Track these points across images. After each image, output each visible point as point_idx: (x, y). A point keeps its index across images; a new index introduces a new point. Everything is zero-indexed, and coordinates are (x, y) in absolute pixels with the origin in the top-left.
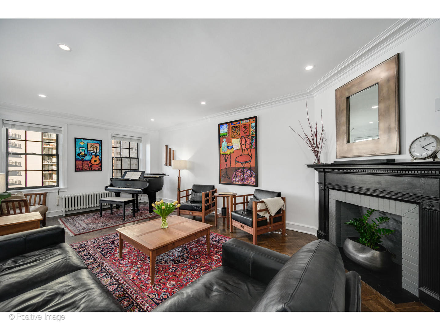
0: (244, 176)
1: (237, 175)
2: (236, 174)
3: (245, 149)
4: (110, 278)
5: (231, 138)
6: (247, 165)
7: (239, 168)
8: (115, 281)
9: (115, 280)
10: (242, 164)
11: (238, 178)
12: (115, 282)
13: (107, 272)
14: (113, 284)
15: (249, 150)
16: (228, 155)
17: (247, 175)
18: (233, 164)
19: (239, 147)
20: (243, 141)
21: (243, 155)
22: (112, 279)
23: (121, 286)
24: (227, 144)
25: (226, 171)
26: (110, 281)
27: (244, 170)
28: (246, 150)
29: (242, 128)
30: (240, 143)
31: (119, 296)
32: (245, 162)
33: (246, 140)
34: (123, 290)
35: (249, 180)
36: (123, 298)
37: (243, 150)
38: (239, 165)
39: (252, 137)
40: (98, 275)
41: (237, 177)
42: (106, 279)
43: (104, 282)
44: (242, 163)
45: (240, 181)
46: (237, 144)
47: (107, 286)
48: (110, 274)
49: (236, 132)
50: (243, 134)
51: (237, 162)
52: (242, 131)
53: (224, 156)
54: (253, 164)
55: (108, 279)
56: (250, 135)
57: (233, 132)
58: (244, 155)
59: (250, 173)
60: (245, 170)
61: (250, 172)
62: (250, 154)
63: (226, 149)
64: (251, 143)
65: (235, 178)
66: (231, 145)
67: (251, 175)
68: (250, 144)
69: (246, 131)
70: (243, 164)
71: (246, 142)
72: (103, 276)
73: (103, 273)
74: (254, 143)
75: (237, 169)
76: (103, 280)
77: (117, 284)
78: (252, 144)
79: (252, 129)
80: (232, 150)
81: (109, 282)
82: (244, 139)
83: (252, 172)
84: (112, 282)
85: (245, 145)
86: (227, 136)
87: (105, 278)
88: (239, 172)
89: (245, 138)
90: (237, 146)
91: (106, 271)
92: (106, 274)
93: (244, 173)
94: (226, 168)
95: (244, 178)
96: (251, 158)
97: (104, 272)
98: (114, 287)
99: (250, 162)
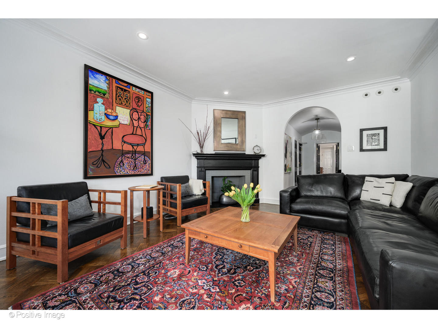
0: (135, 163)
1: (125, 162)
2: (122, 160)
3: (137, 127)
4: (318, 284)
5: (115, 104)
6: (140, 149)
7: (128, 152)
8: (317, 277)
9: (315, 276)
10: (132, 146)
11: (126, 165)
12: (317, 275)
13: (313, 293)
14: (322, 275)
15: (143, 129)
16: (107, 129)
17: (140, 161)
18: (117, 145)
19: (128, 121)
20: (135, 116)
21: (134, 134)
22: (317, 281)
23: (317, 268)
24: (106, 109)
25: (102, 155)
26: (320, 280)
27: (135, 155)
28: (139, 129)
29: (134, 98)
30: (130, 117)
31: (326, 264)
32: (138, 144)
33: (139, 115)
34: (319, 265)
35: (142, 168)
36: (324, 260)
37: (135, 128)
38: (130, 148)
39: (147, 115)
40: (326, 300)
41: (123, 164)
42: (322, 286)
43: (327, 284)
44: (132, 144)
45: (130, 170)
46: (125, 116)
47: (327, 278)
48: (314, 288)
49: (124, 98)
50: (135, 106)
51: (125, 142)
52: (134, 101)
53: (99, 128)
54: (147, 148)
55: (320, 284)
56: (145, 111)
57: (118, 95)
58: (136, 134)
59: (144, 160)
60: (137, 155)
61: (144, 158)
62: (144, 135)
63: (103, 117)
64: (146, 121)
65: (121, 167)
66: (114, 114)
67: (145, 162)
68: (144, 122)
69: (140, 104)
70: (135, 147)
71: (139, 118)
72: (322, 292)
73: (319, 297)
74: (149, 123)
75: (123, 153)
76: (326, 287)
77: (318, 272)
78: (147, 123)
79: (147, 106)
80: (116, 123)
81: (323, 280)
82: (136, 113)
83: (147, 158)
84: (320, 278)
85: (138, 121)
86: (107, 96)
87: (322, 288)
88: (128, 158)
89: (138, 112)
90: (125, 119)
91: (313, 295)
92: (317, 291)
93: (135, 159)
94: (102, 150)
95: (135, 166)
96: (146, 140)
97: (316, 297)
98: (323, 272)
99: (144, 145)
